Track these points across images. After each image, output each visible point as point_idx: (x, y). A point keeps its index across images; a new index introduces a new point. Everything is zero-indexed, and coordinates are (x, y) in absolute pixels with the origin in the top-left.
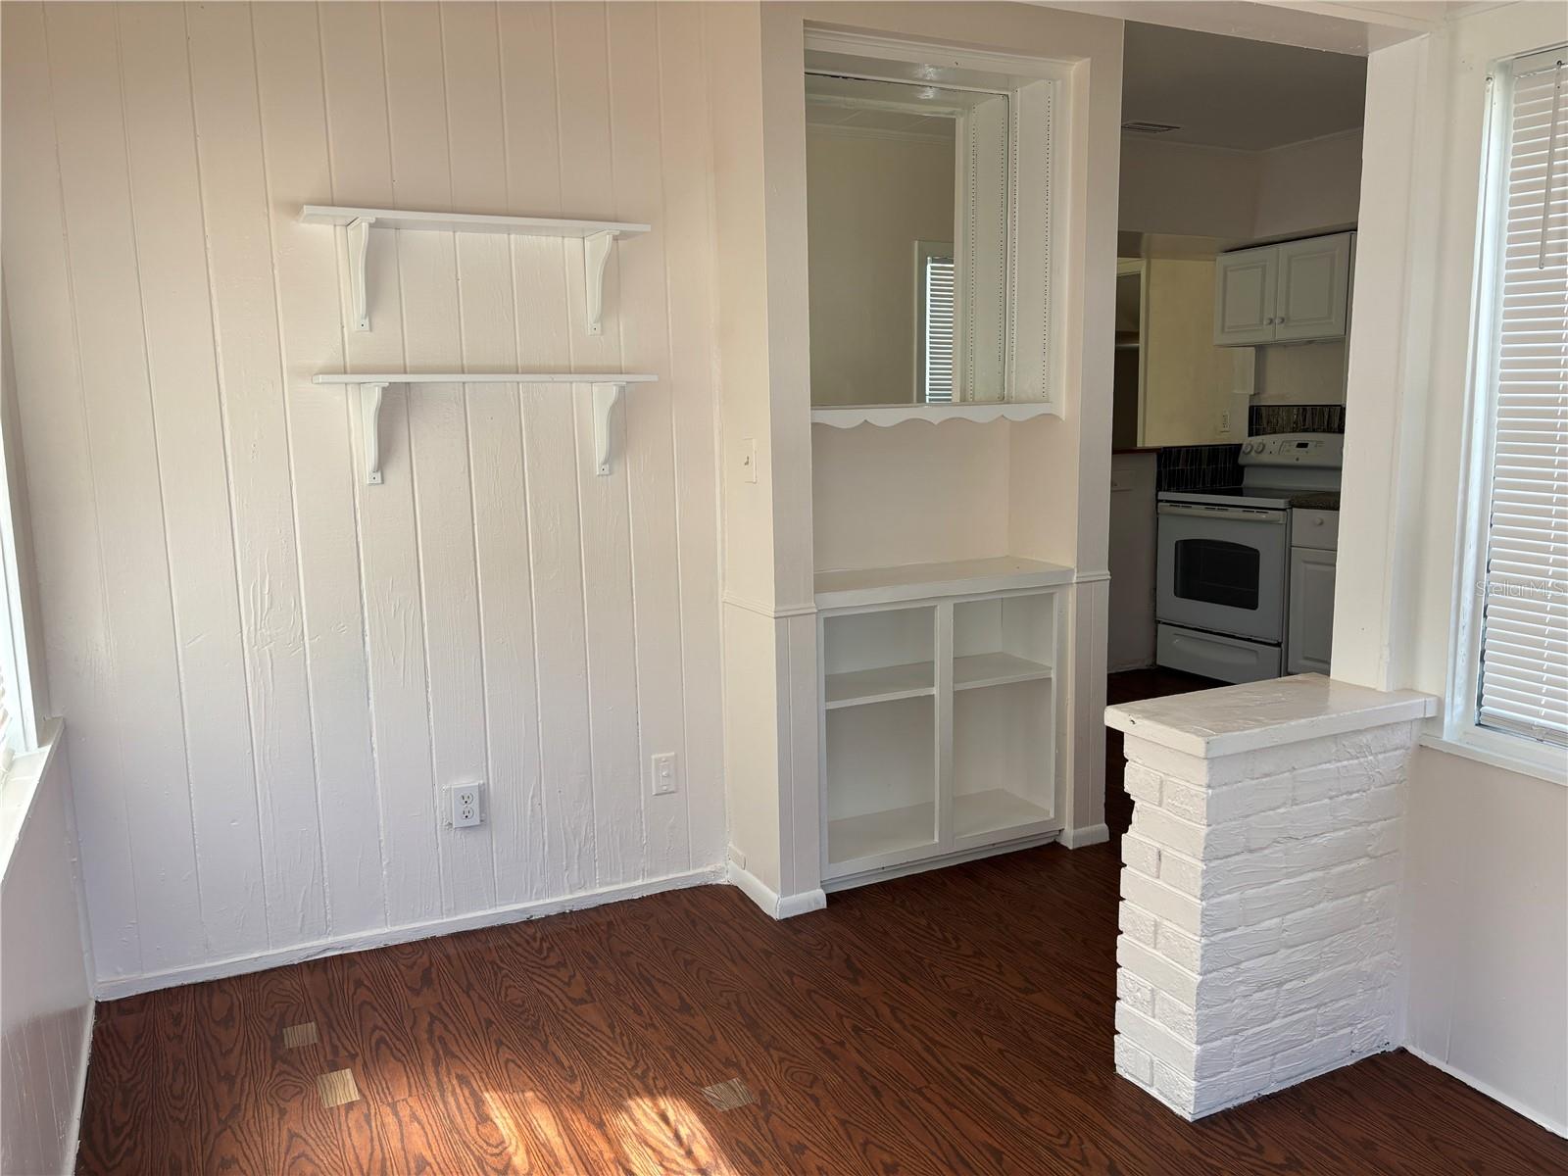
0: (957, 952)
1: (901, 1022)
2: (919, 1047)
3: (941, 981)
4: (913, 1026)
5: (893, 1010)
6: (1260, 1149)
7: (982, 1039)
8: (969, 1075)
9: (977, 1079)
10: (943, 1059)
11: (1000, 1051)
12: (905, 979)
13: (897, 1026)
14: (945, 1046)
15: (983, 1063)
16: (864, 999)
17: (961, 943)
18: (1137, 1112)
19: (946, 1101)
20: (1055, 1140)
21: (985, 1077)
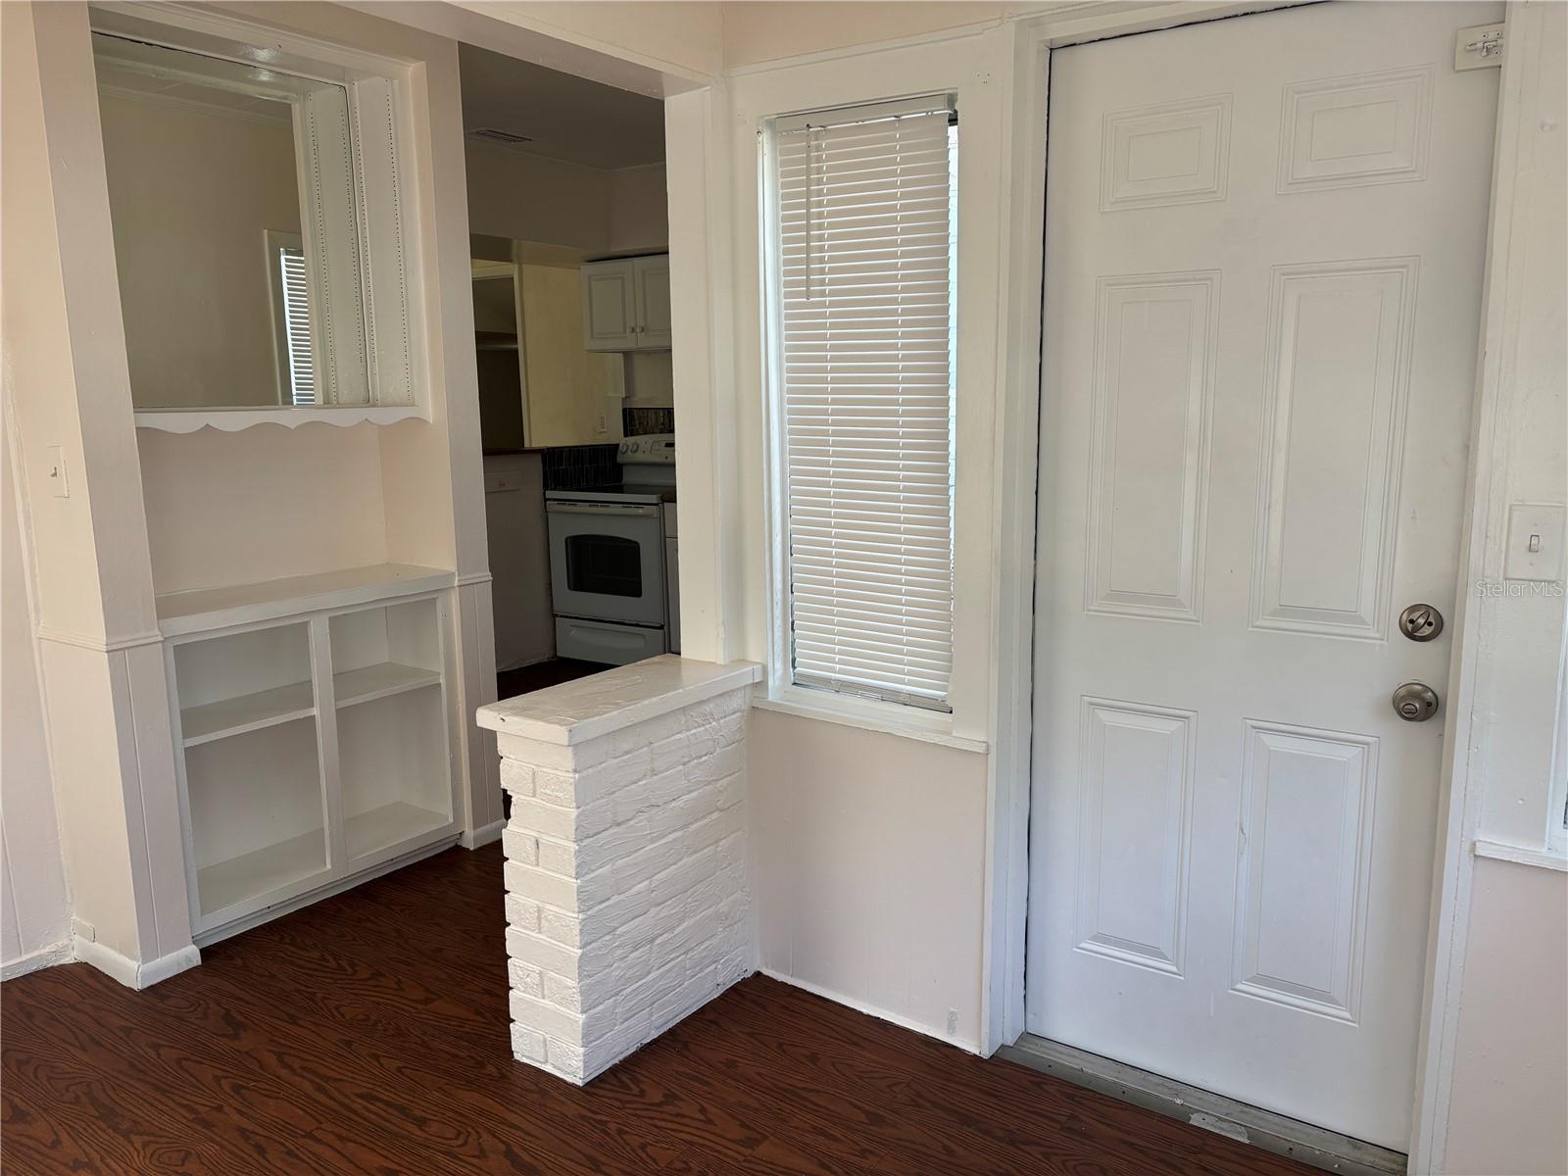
0: (354, 978)
1: (290, 1067)
2: (308, 1087)
3: (335, 1013)
4: (303, 1068)
5: (280, 1056)
6: (642, 1093)
7: (379, 1062)
8: (365, 1103)
9: (372, 1104)
10: (336, 1095)
11: (399, 1069)
12: (293, 1020)
13: (284, 1072)
14: (335, 1080)
15: (380, 1086)
16: (247, 1053)
17: (357, 968)
18: (532, 1091)
19: (339, 1137)
20: (454, 1143)
21: (382, 1100)
